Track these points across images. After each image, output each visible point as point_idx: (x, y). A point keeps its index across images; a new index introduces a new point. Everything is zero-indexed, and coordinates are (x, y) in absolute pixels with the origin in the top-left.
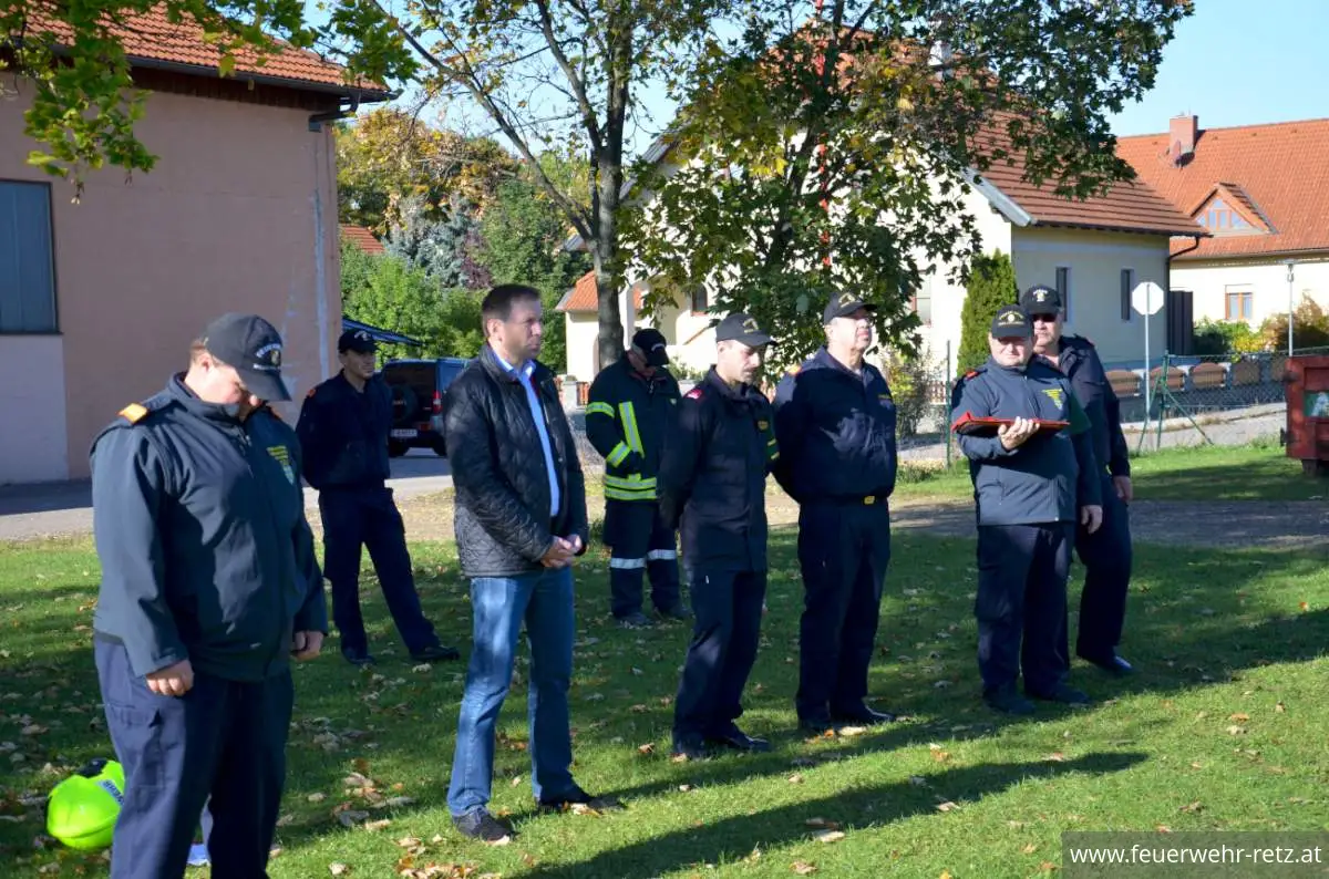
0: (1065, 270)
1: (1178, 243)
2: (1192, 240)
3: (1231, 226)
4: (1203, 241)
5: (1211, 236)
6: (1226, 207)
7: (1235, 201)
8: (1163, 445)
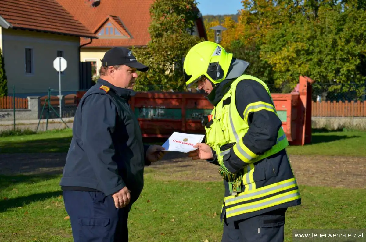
0: (30, 50)
1: (83, 41)
2: (89, 40)
3: (115, 34)
4: (94, 40)
5: (97, 38)
6: (112, 26)
7: (116, 23)
8: (49, 129)
